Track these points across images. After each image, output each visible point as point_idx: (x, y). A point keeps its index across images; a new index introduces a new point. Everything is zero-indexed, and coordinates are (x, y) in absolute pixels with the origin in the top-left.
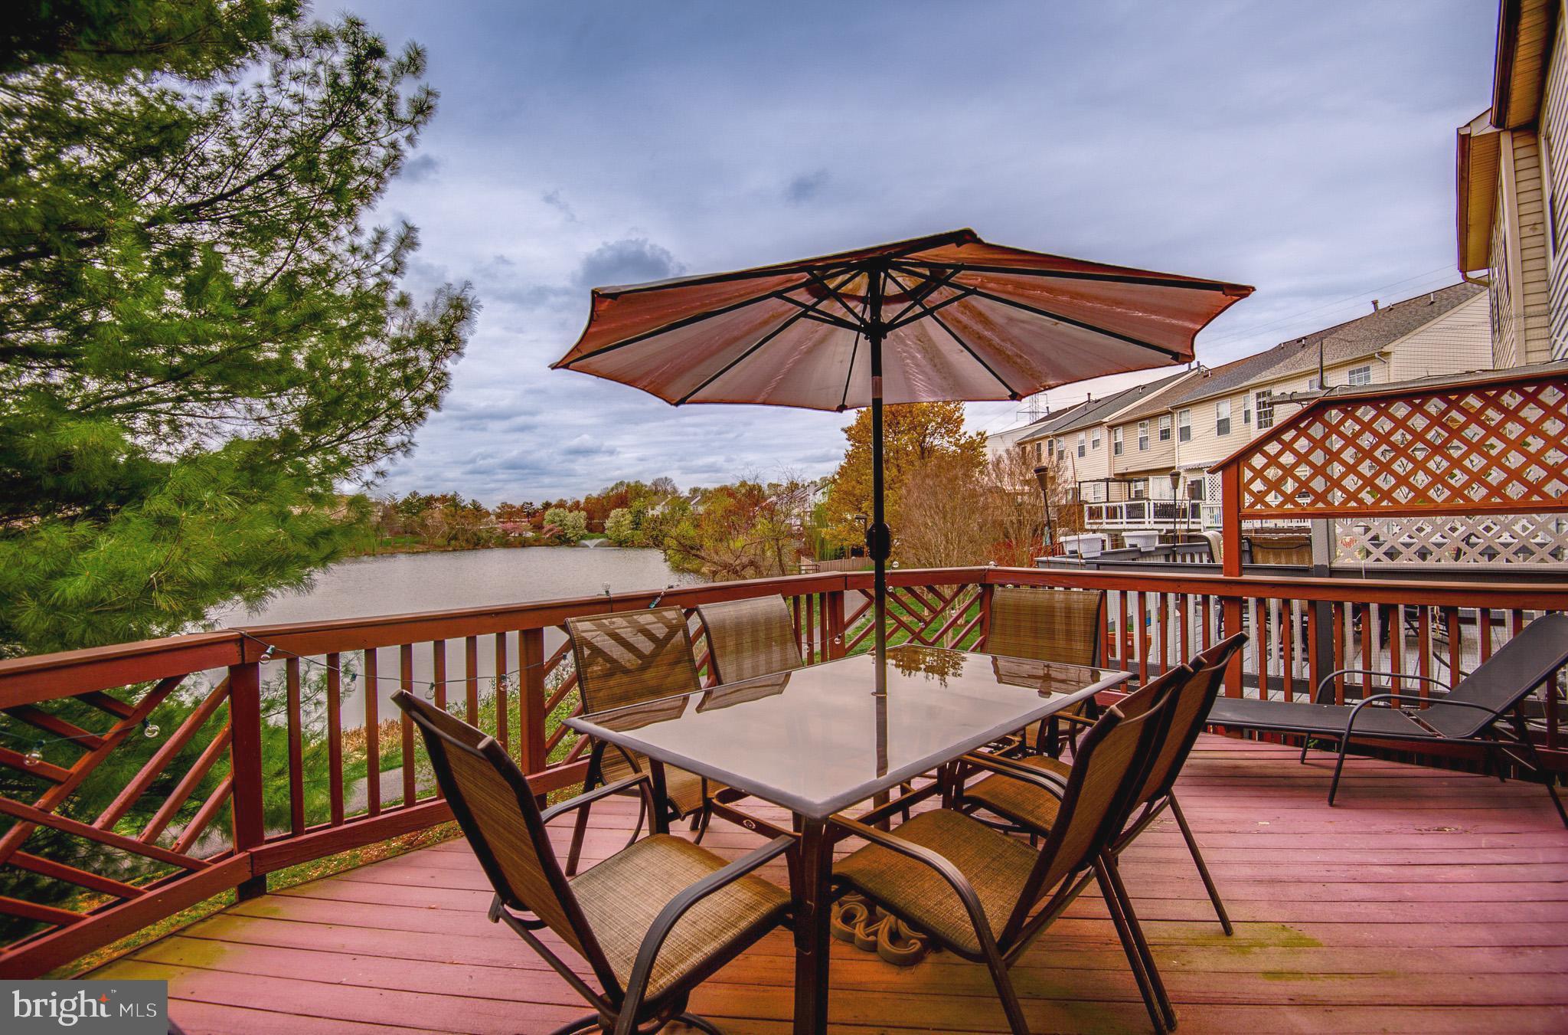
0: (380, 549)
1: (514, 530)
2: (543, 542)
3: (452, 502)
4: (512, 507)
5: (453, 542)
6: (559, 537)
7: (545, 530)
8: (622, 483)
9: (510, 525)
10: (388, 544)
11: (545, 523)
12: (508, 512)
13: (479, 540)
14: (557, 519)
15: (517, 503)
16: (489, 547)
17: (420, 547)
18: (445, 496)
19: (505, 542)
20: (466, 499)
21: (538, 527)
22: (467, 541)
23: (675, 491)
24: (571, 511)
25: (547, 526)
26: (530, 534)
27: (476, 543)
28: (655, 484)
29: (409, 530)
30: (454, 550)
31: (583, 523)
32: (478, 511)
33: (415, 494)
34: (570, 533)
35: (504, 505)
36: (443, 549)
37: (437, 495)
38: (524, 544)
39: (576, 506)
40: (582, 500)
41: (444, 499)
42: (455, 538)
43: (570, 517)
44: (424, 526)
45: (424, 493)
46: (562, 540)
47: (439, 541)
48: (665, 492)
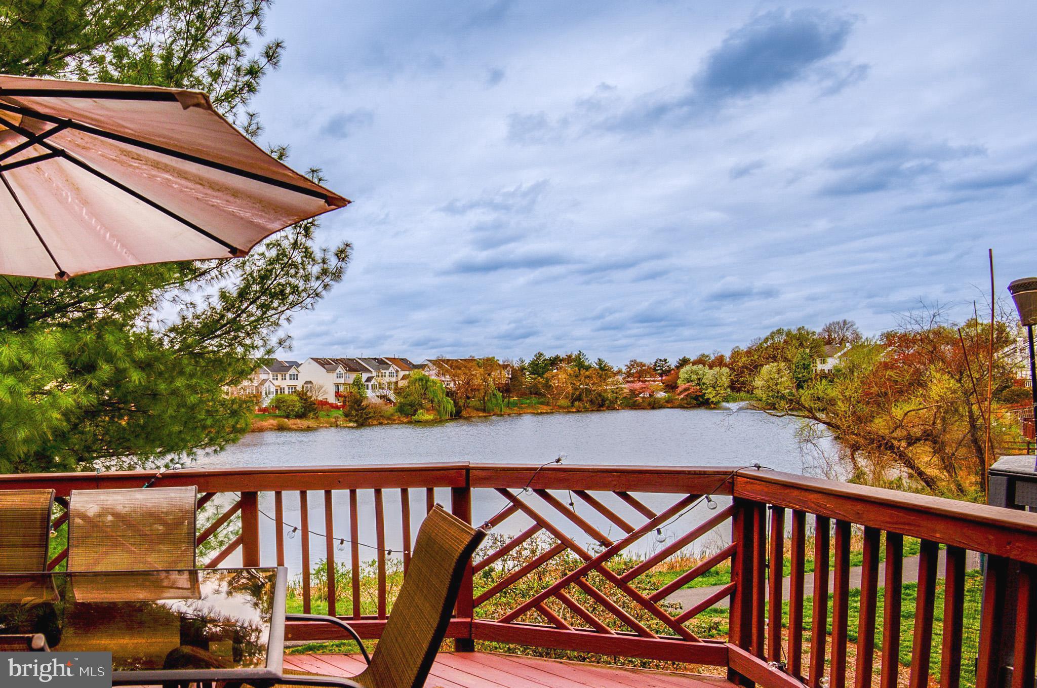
0: (508, 411)
1: (643, 390)
2: (676, 404)
3: (578, 362)
4: (642, 365)
5: (577, 403)
6: (696, 398)
7: (680, 389)
8: (779, 332)
9: (638, 385)
10: (515, 404)
11: (679, 382)
12: (638, 372)
13: (604, 400)
14: (694, 377)
15: (649, 360)
16: (614, 409)
17: (545, 409)
18: (570, 357)
19: (632, 403)
20: (591, 360)
21: (671, 387)
22: (591, 401)
23: (857, 337)
24: (711, 367)
25: (682, 384)
26: (661, 395)
27: (601, 404)
28: (828, 330)
29: (534, 392)
30: (578, 411)
31: (725, 381)
32: (604, 370)
33: (540, 355)
34: (710, 394)
35: (634, 363)
36: (567, 410)
37: (562, 355)
38: (654, 405)
39: (720, 362)
40: (727, 355)
41: (569, 359)
42: (579, 399)
43: (709, 374)
44: (548, 387)
45: (548, 355)
46: (699, 401)
47: (563, 402)
48: (843, 341)
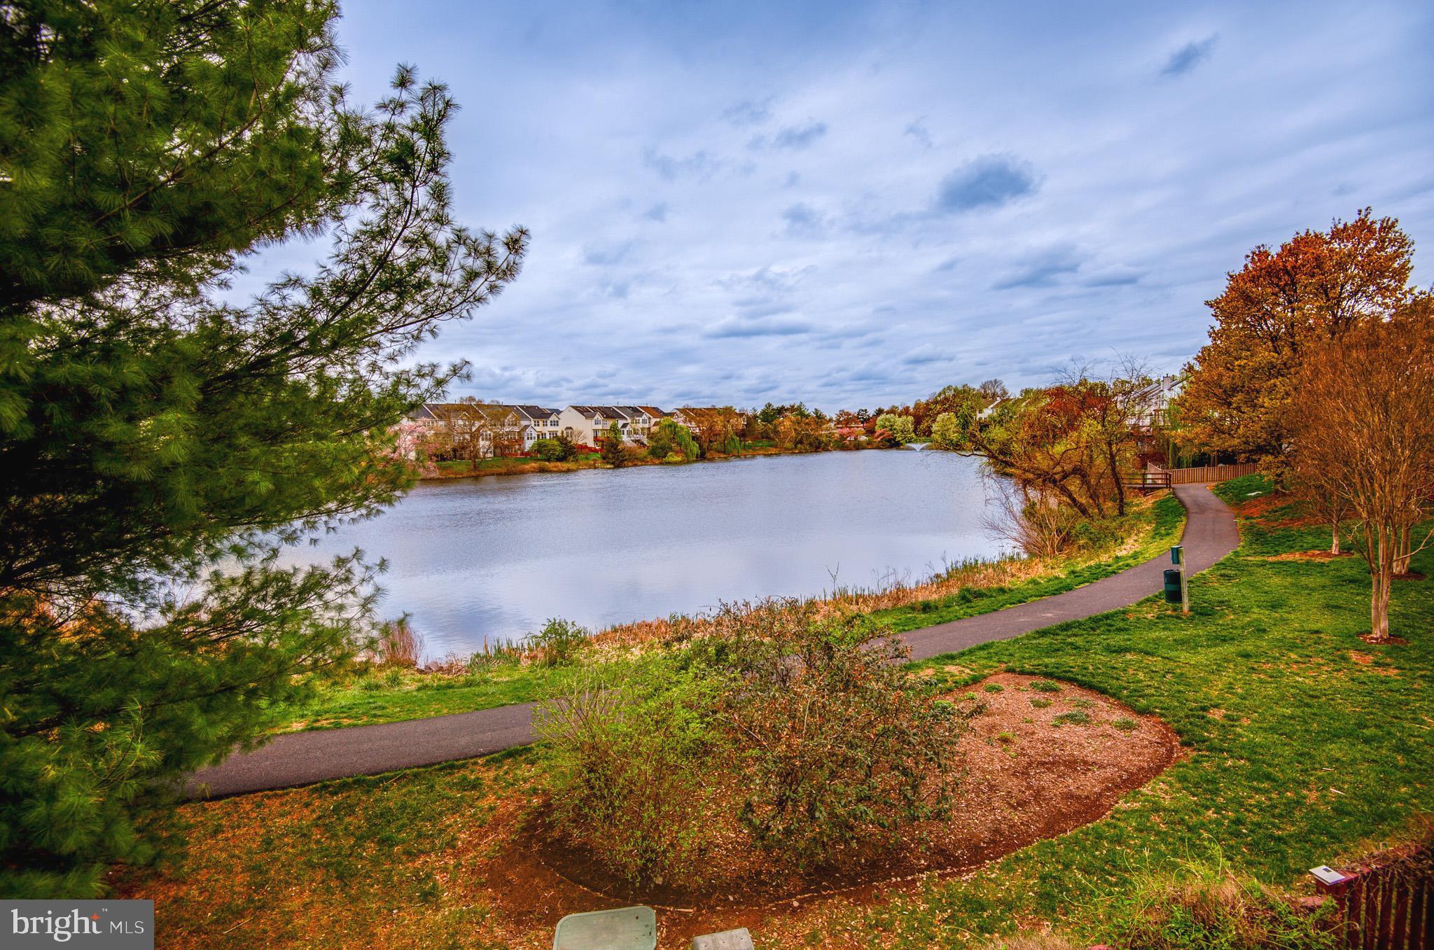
0: (745, 453)
1: (850, 434)
2: (875, 445)
3: (798, 411)
4: (848, 414)
5: (799, 446)
6: (889, 441)
7: (877, 434)
8: (949, 388)
9: (846, 430)
10: (750, 447)
11: (876, 428)
12: (846, 420)
13: (820, 443)
14: (887, 424)
15: (854, 411)
16: (828, 450)
17: (773, 451)
18: (793, 407)
19: (842, 445)
20: (810, 409)
21: (871, 432)
22: (810, 444)
23: (1005, 393)
24: (900, 416)
25: (878, 430)
26: (863, 438)
27: (818, 446)
28: (984, 387)
29: (765, 436)
30: (800, 453)
31: (911, 427)
32: (820, 418)
33: (770, 405)
34: (899, 437)
35: (842, 413)
36: (791, 452)
37: (787, 405)
38: (858, 447)
39: (906, 411)
40: (911, 406)
41: (792, 409)
42: (801, 442)
43: (899, 422)
44: (776, 432)
45: (776, 405)
46: (892, 443)
47: (788, 445)
48: (994, 396)
